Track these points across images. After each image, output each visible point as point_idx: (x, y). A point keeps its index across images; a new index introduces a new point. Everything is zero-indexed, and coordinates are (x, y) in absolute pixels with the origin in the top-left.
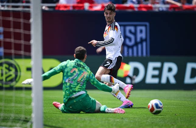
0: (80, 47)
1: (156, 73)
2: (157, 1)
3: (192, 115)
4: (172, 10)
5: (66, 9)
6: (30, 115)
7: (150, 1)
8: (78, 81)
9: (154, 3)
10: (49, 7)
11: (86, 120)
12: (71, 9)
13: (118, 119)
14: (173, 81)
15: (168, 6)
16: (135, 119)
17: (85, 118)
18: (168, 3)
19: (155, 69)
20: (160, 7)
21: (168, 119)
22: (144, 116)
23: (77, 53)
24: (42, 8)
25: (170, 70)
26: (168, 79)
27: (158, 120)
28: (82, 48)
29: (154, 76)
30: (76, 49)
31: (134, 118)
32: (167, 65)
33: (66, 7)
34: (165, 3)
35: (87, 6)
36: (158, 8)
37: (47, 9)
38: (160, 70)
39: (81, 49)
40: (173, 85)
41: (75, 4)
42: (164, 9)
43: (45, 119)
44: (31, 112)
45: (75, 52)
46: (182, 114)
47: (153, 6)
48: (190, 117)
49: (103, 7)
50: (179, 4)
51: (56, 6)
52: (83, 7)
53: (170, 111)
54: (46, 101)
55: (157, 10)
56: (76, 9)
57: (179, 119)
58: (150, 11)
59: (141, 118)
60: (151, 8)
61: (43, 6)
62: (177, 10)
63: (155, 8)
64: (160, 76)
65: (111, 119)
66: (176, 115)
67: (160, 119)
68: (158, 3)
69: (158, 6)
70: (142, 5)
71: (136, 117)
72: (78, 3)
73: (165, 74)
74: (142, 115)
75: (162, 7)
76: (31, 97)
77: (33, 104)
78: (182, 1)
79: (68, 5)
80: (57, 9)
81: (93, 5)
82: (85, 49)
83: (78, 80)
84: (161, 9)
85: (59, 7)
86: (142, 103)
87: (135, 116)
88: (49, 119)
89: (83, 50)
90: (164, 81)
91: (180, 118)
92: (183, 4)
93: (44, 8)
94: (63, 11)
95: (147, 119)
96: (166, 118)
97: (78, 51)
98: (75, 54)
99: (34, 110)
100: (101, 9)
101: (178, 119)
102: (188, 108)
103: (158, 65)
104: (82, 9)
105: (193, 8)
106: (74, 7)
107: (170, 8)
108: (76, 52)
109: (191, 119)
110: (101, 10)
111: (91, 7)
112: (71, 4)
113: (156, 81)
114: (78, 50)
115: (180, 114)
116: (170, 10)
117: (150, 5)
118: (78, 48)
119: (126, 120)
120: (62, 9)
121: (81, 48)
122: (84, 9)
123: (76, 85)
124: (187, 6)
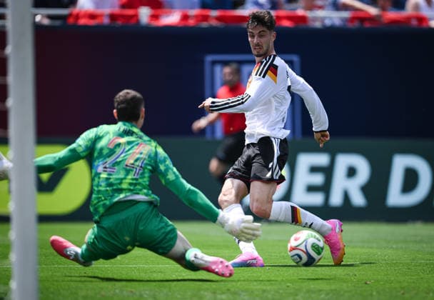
0: (126, 91)
1: (318, 179)
2: (320, 3)
3: (406, 284)
4: (356, 24)
5: (93, 23)
6: (7, 284)
7: (301, 4)
8: (127, 165)
9: (311, 7)
10: (50, 17)
11: (145, 296)
12: (106, 21)
13: (223, 293)
14: (358, 200)
15: (346, 14)
16: (265, 294)
17: (143, 292)
18: (346, 7)
19: (314, 170)
20: (326, 17)
21: (346, 294)
22: (288, 286)
23: (119, 107)
24: (34, 18)
25: (352, 172)
26: (346, 197)
27: (323, 296)
28: (132, 93)
29: (311, 189)
30: (117, 96)
31: (264, 291)
32: (344, 161)
33: (92, 16)
34: (338, 7)
35: (144, 13)
36: (323, 19)
37: (46, 22)
38: (328, 171)
39: (129, 96)
40: (359, 209)
41: (117, 10)
42: (337, 22)
43: (42, 293)
44: (8, 276)
45: (116, 105)
46: (382, 283)
47: (309, 14)
48: (403, 288)
49: (185, 17)
50: (373, 11)
51: (70, 15)
52: (136, 16)
53: (351, 274)
54: (46, 249)
55: (318, 25)
56: (119, 23)
57: (374, 293)
58: (302, 26)
59: (281, 291)
60: (303, 19)
61: (36, 15)
62: (367, 25)
63: (315, 19)
64: (326, 188)
65: (206, 293)
66: (366, 283)
67: (327, 294)
68: (321, 7)
69: (320, 13)
70: (282, 13)
71: (268, 288)
72: (123, 6)
73: (340, 183)
74: (283, 283)
75: (331, 18)
76: (9, 240)
77: (13, 257)
78: (381, 2)
79: (99, 11)
80: (71, 21)
81: (159, 11)
82: (138, 95)
83: (126, 163)
84: (328, 23)
85: (77, 17)
86: (283, 254)
87: (264, 288)
88: (53, 293)
89: (134, 98)
90: (336, 199)
91: (378, 292)
92: (384, 9)
93: (38, 18)
94: (86, 27)
95: (297, 295)
96: (342, 293)
97: (122, 102)
98: (115, 111)
99: (16, 272)
100: (179, 23)
101: (371, 295)
102: (398, 267)
103: (322, 159)
104: (133, 22)
105: (409, 19)
106: (113, 17)
107: (352, 19)
108: (118, 104)
109: (403, 294)
110: (180, 26)
111: (155, 17)
112: (107, 11)
113: (317, 199)
114: (121, 98)
115: (378, 281)
116: (350, 25)
117: (300, 12)
118: (122, 93)
119: (244, 296)
120: (82, 22)
121: (128, 93)
122: (138, 21)
123: (123, 176)
124: (392, 14)
